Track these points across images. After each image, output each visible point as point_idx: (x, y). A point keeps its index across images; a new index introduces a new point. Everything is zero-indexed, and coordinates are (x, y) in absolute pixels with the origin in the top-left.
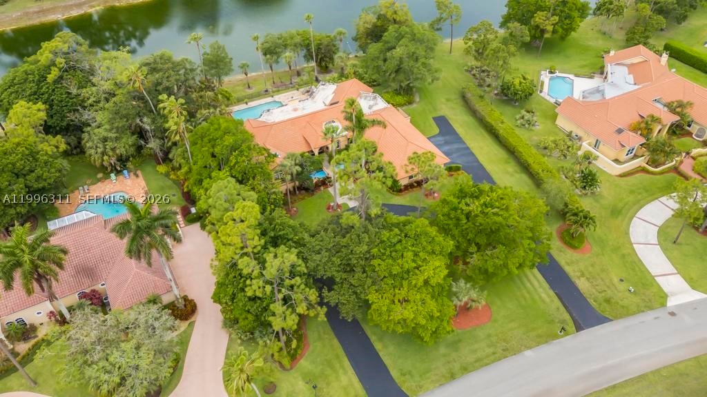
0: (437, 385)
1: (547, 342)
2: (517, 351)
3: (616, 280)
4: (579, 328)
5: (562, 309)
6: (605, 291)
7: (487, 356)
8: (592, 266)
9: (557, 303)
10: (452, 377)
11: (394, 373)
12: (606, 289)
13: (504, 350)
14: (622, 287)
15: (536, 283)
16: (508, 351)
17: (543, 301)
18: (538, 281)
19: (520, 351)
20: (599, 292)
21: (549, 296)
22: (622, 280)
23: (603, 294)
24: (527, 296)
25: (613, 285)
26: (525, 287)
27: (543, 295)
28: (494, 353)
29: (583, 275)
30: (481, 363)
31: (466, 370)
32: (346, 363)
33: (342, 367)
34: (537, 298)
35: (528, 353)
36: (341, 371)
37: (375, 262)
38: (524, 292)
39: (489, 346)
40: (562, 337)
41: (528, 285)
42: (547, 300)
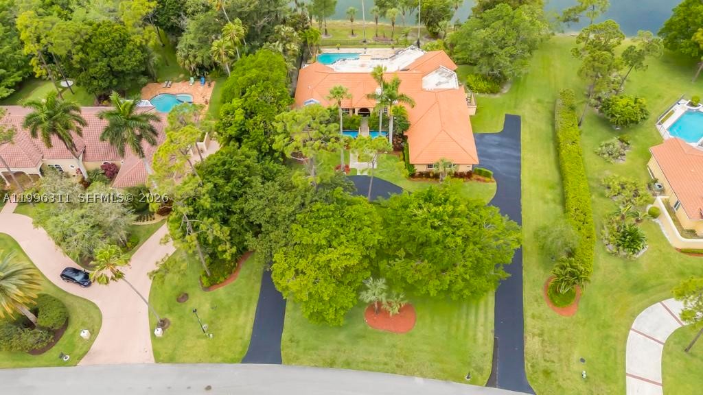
0: (313, 364)
1: (446, 380)
2: (409, 373)
3: (576, 356)
4: (491, 383)
5: (490, 357)
6: (553, 362)
7: (377, 363)
8: (561, 330)
9: (489, 348)
10: (331, 364)
11: (285, 336)
12: (556, 361)
13: (397, 366)
14: (576, 367)
15: (481, 320)
16: (401, 368)
17: (475, 340)
18: (486, 318)
19: (412, 374)
20: (545, 360)
21: (485, 338)
22: (582, 360)
23: (548, 364)
24: (463, 327)
25: (568, 360)
26: (467, 318)
27: (480, 335)
28: (386, 364)
29: (541, 335)
30: (367, 366)
31: (348, 365)
32: (254, 308)
33: (248, 309)
34: (471, 333)
35: (419, 381)
36: (244, 312)
37: (294, 226)
38: (463, 323)
39: (386, 355)
40: (466, 383)
41: (472, 318)
42: (480, 341)
